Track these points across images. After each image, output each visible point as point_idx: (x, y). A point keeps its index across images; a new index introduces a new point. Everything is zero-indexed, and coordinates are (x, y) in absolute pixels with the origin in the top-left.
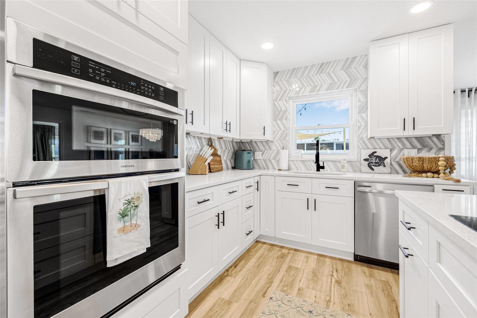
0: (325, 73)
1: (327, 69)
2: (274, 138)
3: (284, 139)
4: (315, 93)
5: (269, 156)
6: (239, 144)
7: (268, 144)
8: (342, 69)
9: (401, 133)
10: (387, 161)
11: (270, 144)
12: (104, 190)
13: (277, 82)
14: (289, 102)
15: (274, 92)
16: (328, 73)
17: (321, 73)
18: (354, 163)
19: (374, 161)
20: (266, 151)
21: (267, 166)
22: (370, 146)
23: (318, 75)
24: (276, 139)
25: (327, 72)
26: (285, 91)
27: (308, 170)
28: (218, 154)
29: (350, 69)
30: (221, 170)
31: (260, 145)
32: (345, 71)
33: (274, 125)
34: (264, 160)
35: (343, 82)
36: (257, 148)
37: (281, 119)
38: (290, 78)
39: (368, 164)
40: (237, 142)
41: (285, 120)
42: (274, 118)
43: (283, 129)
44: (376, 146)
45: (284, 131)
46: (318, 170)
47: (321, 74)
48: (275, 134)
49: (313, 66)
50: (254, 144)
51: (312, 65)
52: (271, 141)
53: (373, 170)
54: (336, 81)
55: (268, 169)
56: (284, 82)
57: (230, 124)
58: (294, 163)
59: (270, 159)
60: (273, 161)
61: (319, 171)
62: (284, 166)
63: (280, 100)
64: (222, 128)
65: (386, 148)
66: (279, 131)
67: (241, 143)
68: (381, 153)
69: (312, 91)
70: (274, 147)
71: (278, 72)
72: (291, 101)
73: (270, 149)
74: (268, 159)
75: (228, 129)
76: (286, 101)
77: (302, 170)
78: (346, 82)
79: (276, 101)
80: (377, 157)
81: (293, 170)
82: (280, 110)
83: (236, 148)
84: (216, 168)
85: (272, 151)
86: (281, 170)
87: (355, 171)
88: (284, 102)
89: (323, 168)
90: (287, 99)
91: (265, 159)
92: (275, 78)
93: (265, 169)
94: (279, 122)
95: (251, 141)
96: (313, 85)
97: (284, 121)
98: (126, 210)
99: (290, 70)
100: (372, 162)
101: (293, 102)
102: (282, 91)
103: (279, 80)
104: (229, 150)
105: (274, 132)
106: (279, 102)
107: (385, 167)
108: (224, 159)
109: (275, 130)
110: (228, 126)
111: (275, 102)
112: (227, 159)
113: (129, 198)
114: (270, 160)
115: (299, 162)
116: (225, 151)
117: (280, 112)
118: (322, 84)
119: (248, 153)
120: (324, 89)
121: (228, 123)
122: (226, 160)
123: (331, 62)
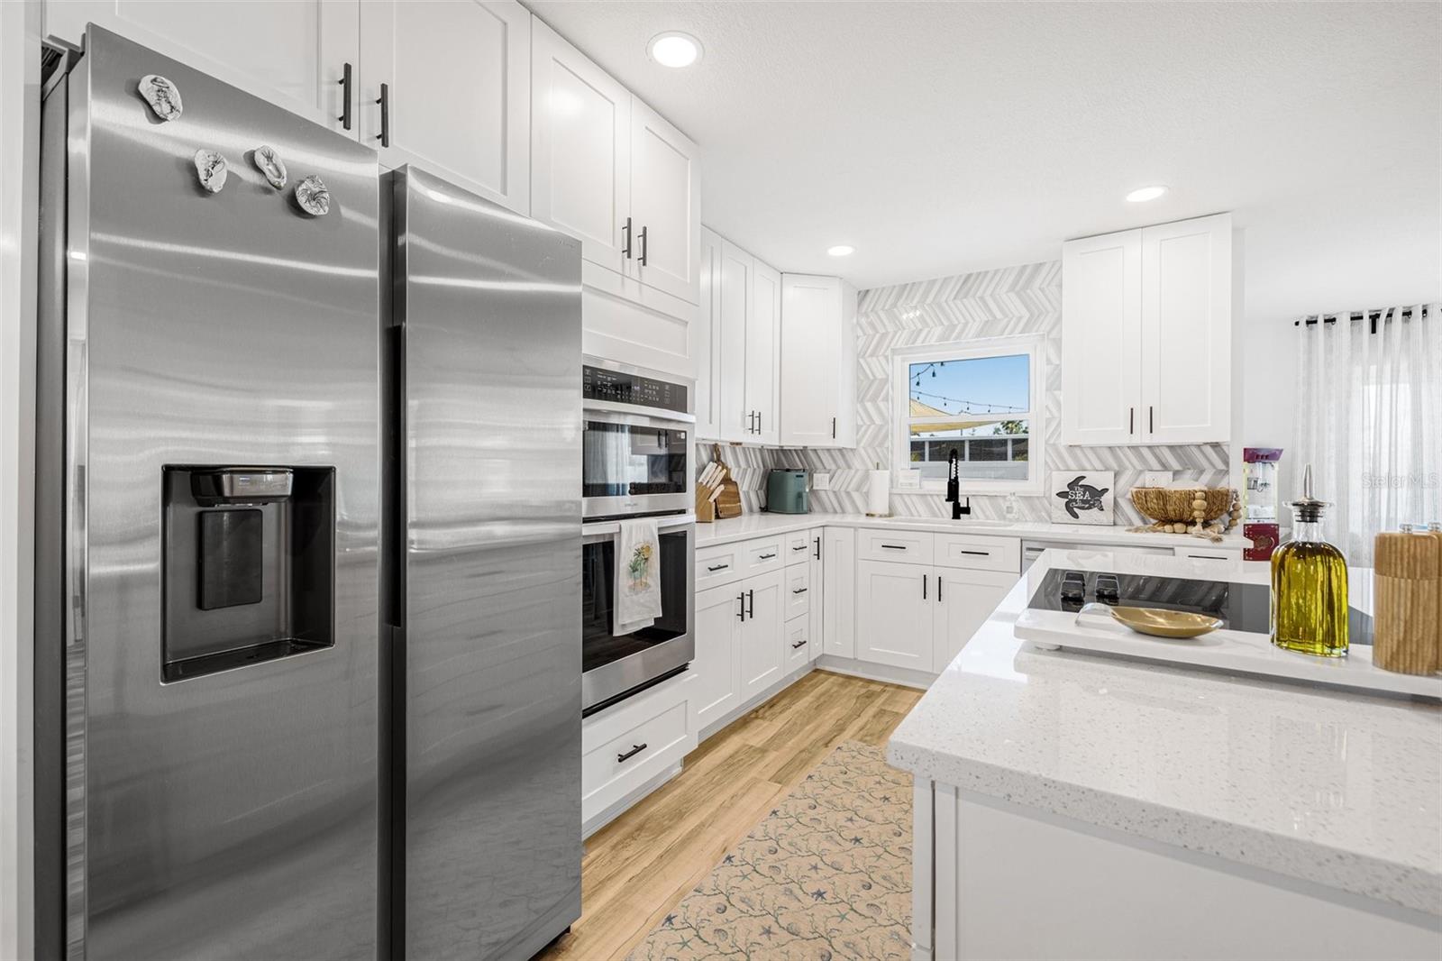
0: (974, 296)
1: (979, 288)
2: (858, 443)
3: (881, 445)
4: (951, 342)
5: (844, 486)
6: (777, 454)
7: (843, 456)
8: (1012, 288)
9: (1127, 440)
11: (849, 455)
12: (612, 535)
13: (865, 313)
14: (892, 359)
15: (858, 337)
16: (982, 298)
17: (965, 297)
18: (1037, 502)
19: (1079, 497)
20: (839, 472)
21: (840, 504)
22: (1072, 465)
23: (958, 302)
24: (862, 445)
25: (979, 294)
26: (884, 336)
27: (936, 516)
28: (731, 480)
29: (1028, 291)
30: (739, 513)
31: (825, 457)
32: (1018, 294)
33: (858, 412)
34: (834, 492)
35: (1014, 319)
36: (818, 465)
37: (874, 400)
38: (894, 305)
39: (1067, 504)
40: (771, 450)
41: (883, 400)
42: (858, 398)
43: (878, 421)
44: (1088, 466)
45: (881, 427)
46: (956, 516)
47: (965, 300)
48: (860, 433)
49: (946, 280)
50: (811, 453)
51: (946, 279)
52: (851, 450)
53: (1076, 516)
54: (999, 315)
55: (843, 512)
56: (882, 315)
57: (759, 417)
58: (904, 500)
59: (848, 490)
60: (856, 495)
61: (959, 518)
62: (880, 506)
63: (871, 355)
64: (744, 425)
65: (1107, 469)
66: (869, 426)
67: (781, 454)
68: (1096, 480)
69: (944, 338)
70: (856, 463)
71: (868, 291)
72: (898, 358)
73: (849, 467)
74: (843, 489)
75: (756, 427)
76: (886, 357)
77: (920, 516)
78: (1020, 319)
79: (863, 357)
80: (1087, 488)
81: (901, 515)
82: (871, 378)
83: (770, 465)
84: (728, 509)
85: (853, 471)
86: (872, 515)
87: (1040, 520)
88: (881, 358)
89: (967, 510)
90: (889, 353)
91: (836, 489)
92: (860, 304)
93: (835, 512)
94: (869, 405)
95: (805, 448)
96: (946, 323)
97: (881, 405)
99: (894, 287)
100: (1075, 500)
101: (903, 360)
102: (878, 336)
103: (870, 309)
104: (755, 470)
105: (858, 428)
106: (869, 360)
107: (1102, 510)
108: (744, 490)
109: (860, 423)
110: (756, 420)
111: (862, 361)
112: (749, 487)
113: (639, 546)
114: (848, 493)
115: (914, 498)
116: (745, 470)
117: (873, 381)
118: (967, 323)
119: (797, 476)
120: (970, 335)
121: (756, 414)
122: (748, 492)
123: (987, 272)
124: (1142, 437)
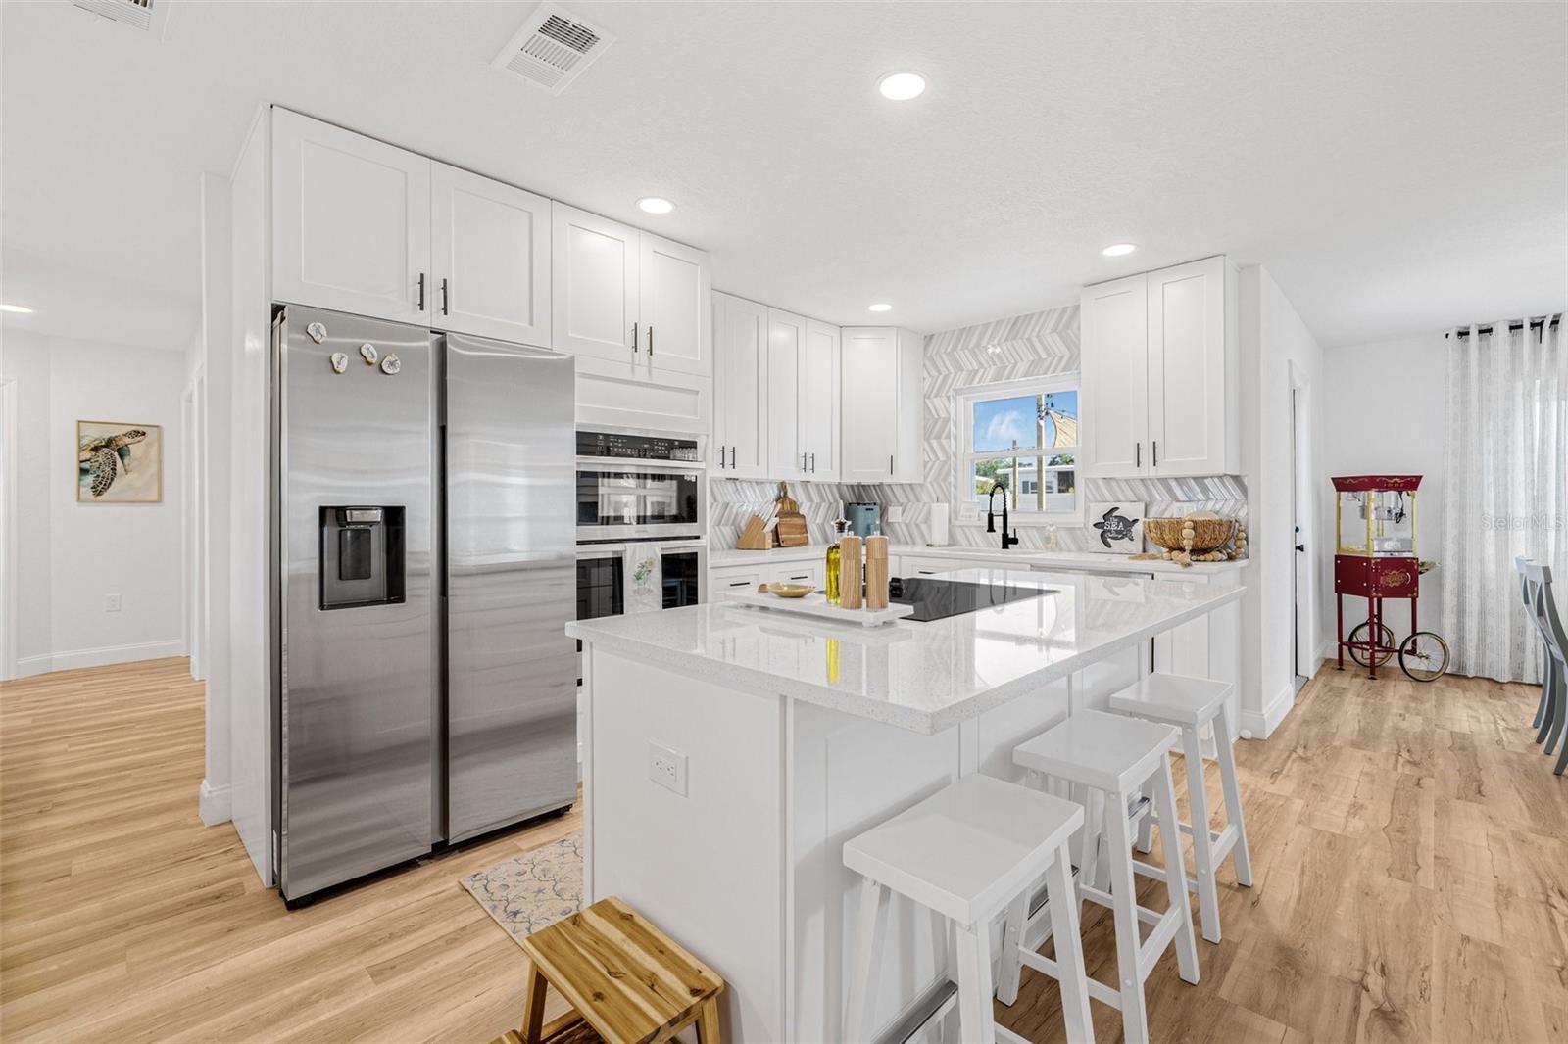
0: (1022, 338)
1: (1027, 328)
2: (925, 479)
3: (944, 480)
4: (1004, 381)
5: (915, 518)
6: (859, 489)
7: (913, 489)
8: (1054, 330)
9: (1135, 473)
10: (1138, 530)
11: (918, 490)
12: (622, 552)
13: (931, 356)
14: (955, 399)
15: (924, 379)
16: (1029, 339)
17: (1015, 338)
18: (1079, 532)
19: (1114, 527)
20: (910, 504)
21: (911, 536)
22: (1109, 497)
23: (1009, 343)
24: (929, 479)
25: (1026, 336)
26: (946, 377)
27: (992, 546)
28: (798, 513)
29: (1069, 332)
30: (804, 543)
31: (898, 491)
32: (1059, 334)
33: (924, 449)
34: (907, 525)
35: (1057, 359)
36: (893, 499)
37: (938, 437)
38: (955, 348)
39: (1102, 534)
40: (852, 486)
41: (946, 438)
42: (925, 434)
43: (942, 458)
44: (1122, 498)
45: (945, 462)
46: (1005, 546)
47: (1014, 342)
48: (928, 469)
49: (999, 323)
50: (887, 489)
51: (997, 322)
52: (920, 484)
53: (1109, 545)
54: (1044, 355)
55: (914, 543)
56: (944, 356)
57: (812, 458)
58: (963, 530)
59: (918, 522)
60: (923, 527)
61: (1007, 548)
62: (939, 535)
63: (936, 396)
64: (797, 463)
65: (1139, 501)
66: (934, 462)
67: (861, 488)
68: (1129, 511)
69: (997, 377)
70: (925, 498)
71: (932, 336)
72: (961, 399)
73: (918, 501)
74: (913, 522)
75: (809, 467)
76: (948, 397)
77: (978, 546)
78: (1062, 357)
79: (929, 398)
80: (1121, 519)
81: (961, 545)
82: (936, 417)
83: (851, 498)
84: (791, 539)
85: (921, 504)
86: (931, 545)
87: (1080, 550)
88: (944, 399)
89: (1015, 541)
90: (951, 393)
91: (907, 522)
92: (926, 347)
93: (907, 543)
94: (934, 443)
95: (881, 483)
96: (998, 363)
97: (944, 441)
98: (640, 572)
99: (954, 331)
100: (1110, 531)
101: (967, 399)
102: (941, 377)
103: (935, 352)
104: (831, 504)
105: (926, 464)
106: (935, 400)
107: (1133, 540)
108: (817, 522)
109: (927, 459)
110: (809, 461)
111: (927, 401)
112: (824, 520)
113: (643, 561)
114: (917, 525)
115: (973, 529)
116: (819, 506)
117: (937, 421)
118: (1016, 363)
119: (867, 510)
120: (1019, 375)
121: (809, 455)
122: (823, 524)
123: (1033, 315)
124: (1147, 470)
